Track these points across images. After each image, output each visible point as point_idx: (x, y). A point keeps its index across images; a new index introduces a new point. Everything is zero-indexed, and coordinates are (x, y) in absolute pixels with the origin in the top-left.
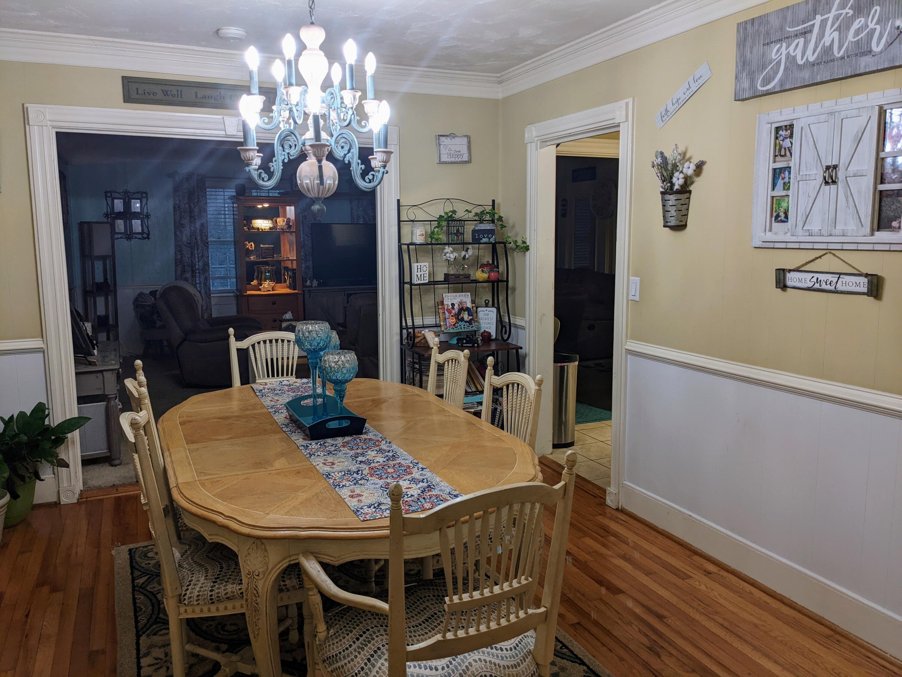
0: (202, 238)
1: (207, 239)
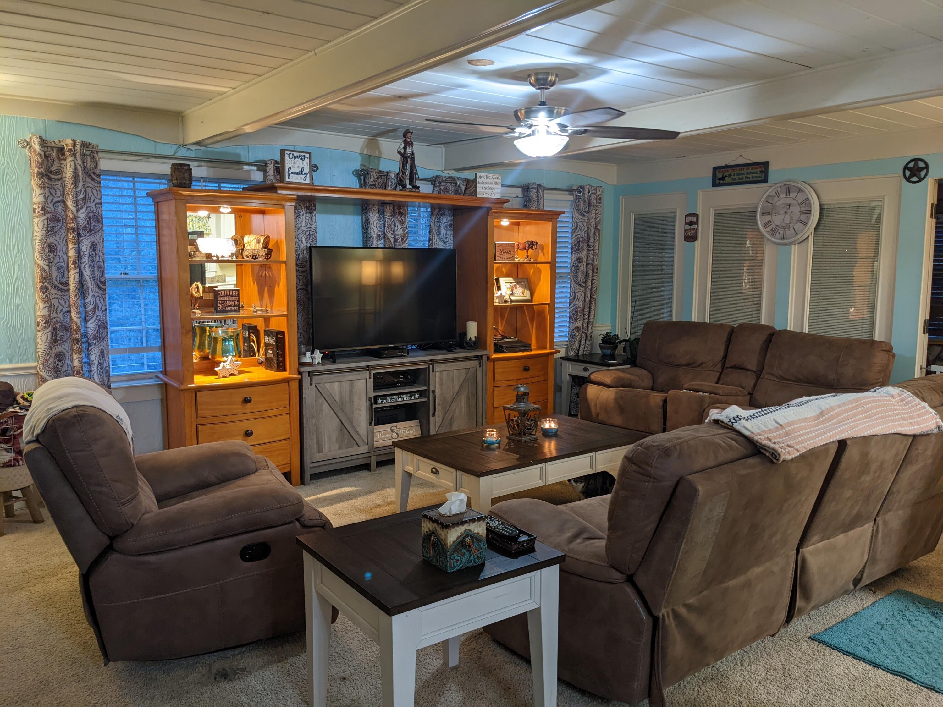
0: (93, 273)
1: (103, 275)
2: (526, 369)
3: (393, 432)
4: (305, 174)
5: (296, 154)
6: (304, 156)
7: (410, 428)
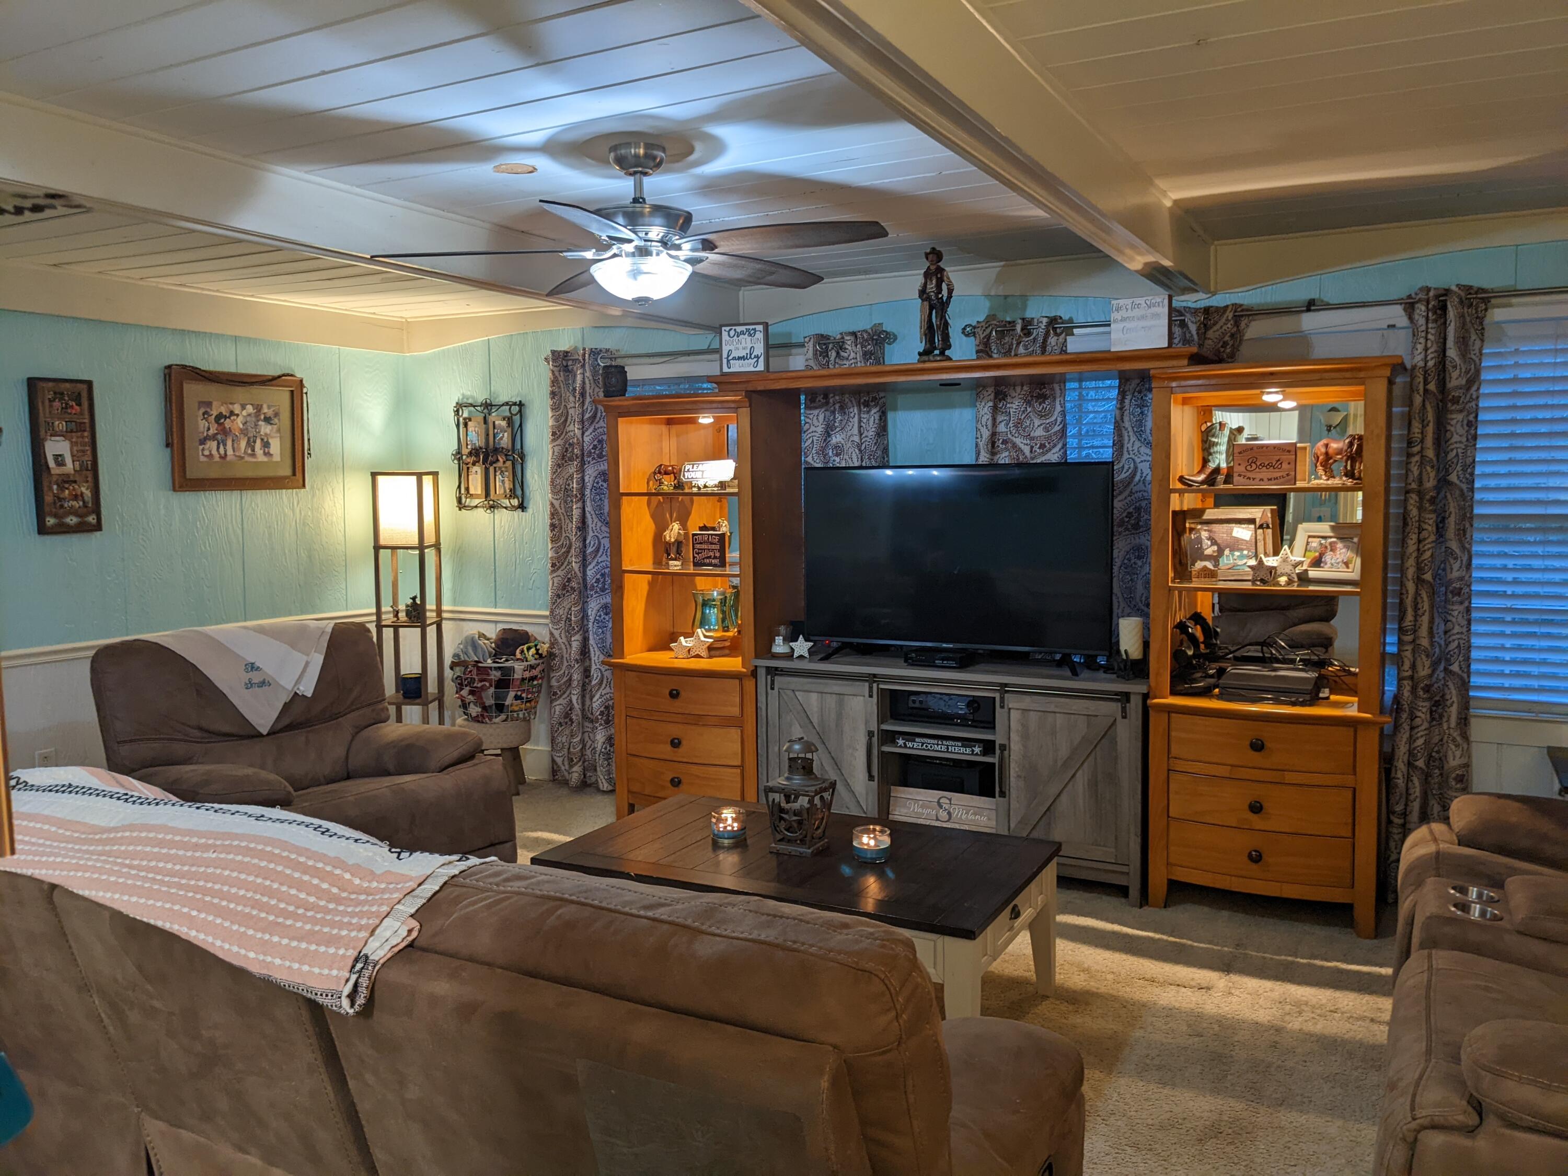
2: (1257, 746)
3: (941, 807)
4: (758, 357)
5: (739, 329)
6: (754, 329)
7: (979, 811)
